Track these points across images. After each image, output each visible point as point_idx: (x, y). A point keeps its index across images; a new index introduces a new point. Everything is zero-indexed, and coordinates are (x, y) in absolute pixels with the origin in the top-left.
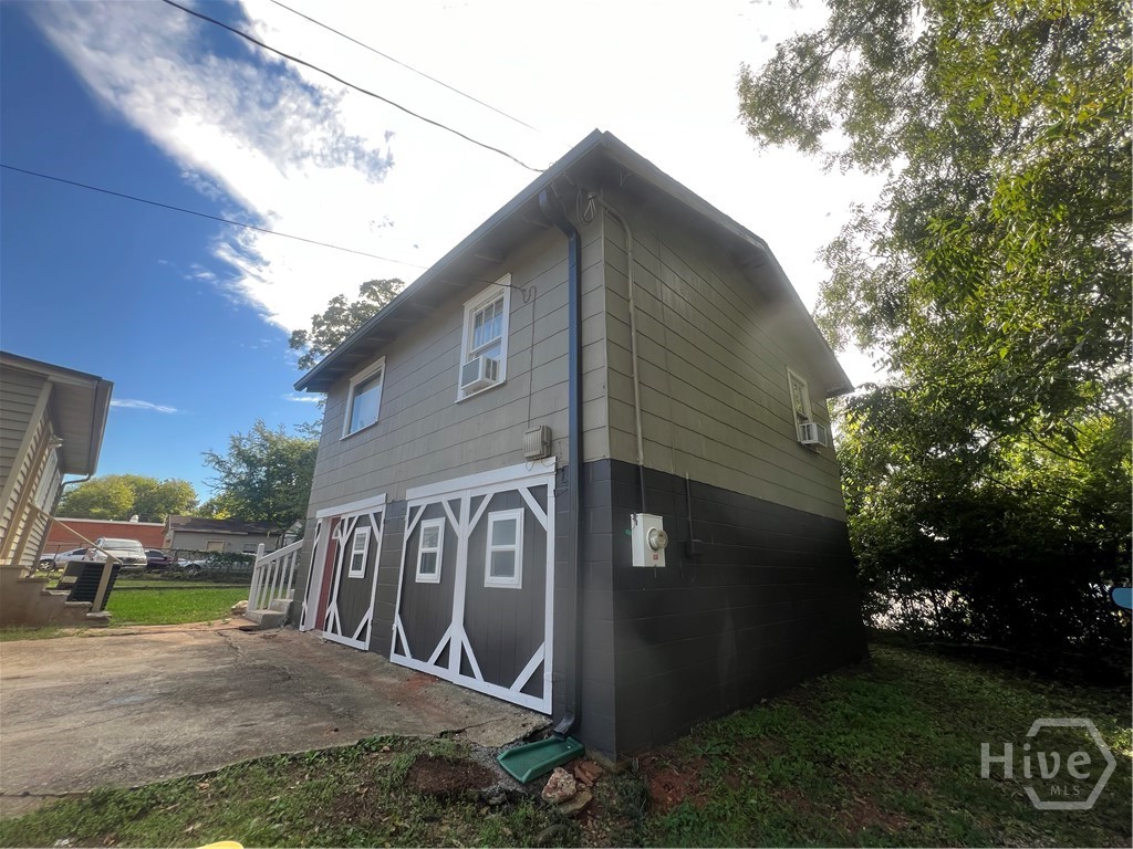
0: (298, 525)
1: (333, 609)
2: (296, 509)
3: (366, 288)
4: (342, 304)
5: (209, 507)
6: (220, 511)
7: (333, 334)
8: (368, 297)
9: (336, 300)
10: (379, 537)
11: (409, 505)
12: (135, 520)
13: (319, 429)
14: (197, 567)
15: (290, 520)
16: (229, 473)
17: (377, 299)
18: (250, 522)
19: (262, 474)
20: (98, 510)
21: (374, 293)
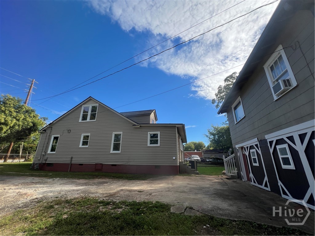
0: (231, 149)
1: (251, 175)
2: (229, 145)
3: (226, 80)
4: (221, 87)
5: (208, 147)
6: (211, 147)
7: (222, 96)
8: (227, 82)
9: (219, 88)
10: (260, 152)
11: (268, 141)
12: (196, 151)
13: (228, 122)
14: (210, 161)
15: (228, 148)
16: (210, 138)
17: (230, 81)
18: (218, 150)
19: (217, 137)
20: (189, 149)
21: (229, 80)
